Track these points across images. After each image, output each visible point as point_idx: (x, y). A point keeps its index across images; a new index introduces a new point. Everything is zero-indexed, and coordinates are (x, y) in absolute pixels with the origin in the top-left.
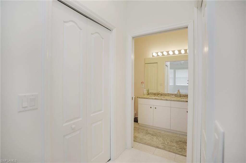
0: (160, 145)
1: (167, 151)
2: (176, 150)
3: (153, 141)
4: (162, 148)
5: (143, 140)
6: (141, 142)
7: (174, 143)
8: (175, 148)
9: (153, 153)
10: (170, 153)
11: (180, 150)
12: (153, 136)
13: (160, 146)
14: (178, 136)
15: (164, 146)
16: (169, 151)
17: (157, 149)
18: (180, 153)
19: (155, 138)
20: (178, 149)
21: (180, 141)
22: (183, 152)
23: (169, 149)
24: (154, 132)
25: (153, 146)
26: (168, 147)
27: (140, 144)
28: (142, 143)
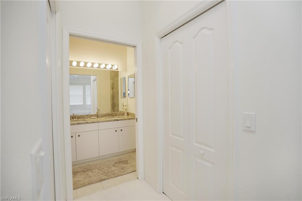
0: (102, 177)
1: (113, 178)
2: (119, 172)
3: (90, 177)
4: (107, 178)
5: (77, 182)
6: (78, 186)
7: (112, 168)
8: (117, 171)
9: (104, 188)
10: (117, 178)
11: (123, 170)
12: (85, 172)
13: (104, 177)
14: (109, 159)
15: (107, 175)
16: (116, 177)
17: (103, 182)
18: (125, 173)
19: (89, 173)
20: (120, 171)
21: (116, 163)
22: (126, 171)
23: (114, 175)
24: (82, 167)
25: (96, 182)
26: (111, 174)
27: (77, 190)
28: (81, 187)
